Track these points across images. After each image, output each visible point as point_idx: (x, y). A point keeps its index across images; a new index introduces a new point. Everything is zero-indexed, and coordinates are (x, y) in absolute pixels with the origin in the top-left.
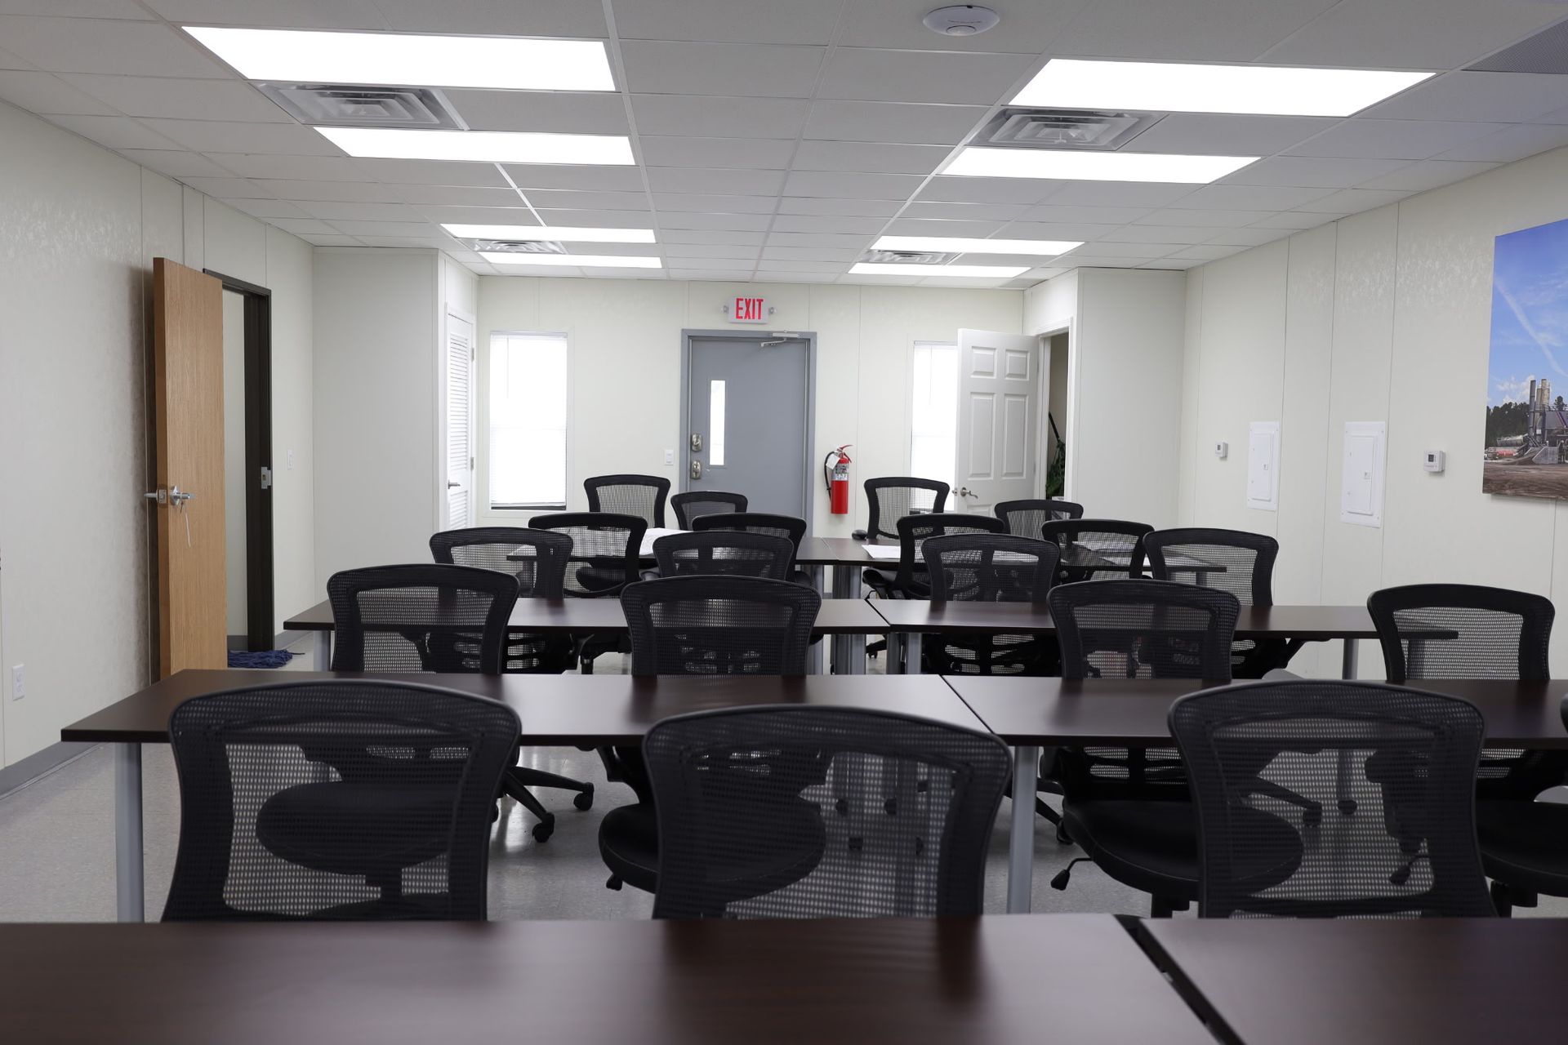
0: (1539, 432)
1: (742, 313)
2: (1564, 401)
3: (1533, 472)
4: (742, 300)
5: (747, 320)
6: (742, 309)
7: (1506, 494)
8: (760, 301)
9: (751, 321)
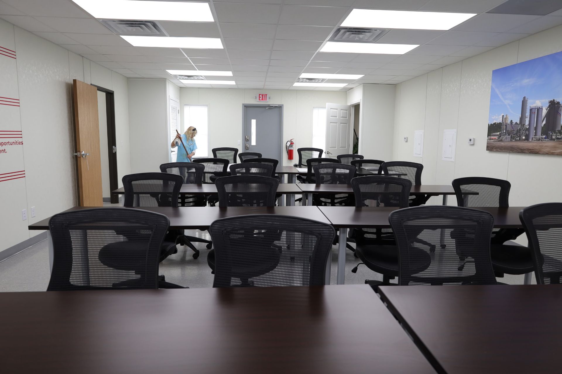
0: (504, 131)
1: (261, 99)
2: (513, 122)
3: (502, 144)
4: (261, 95)
5: (262, 101)
6: (261, 97)
7: (493, 151)
8: (266, 95)
9: (264, 101)
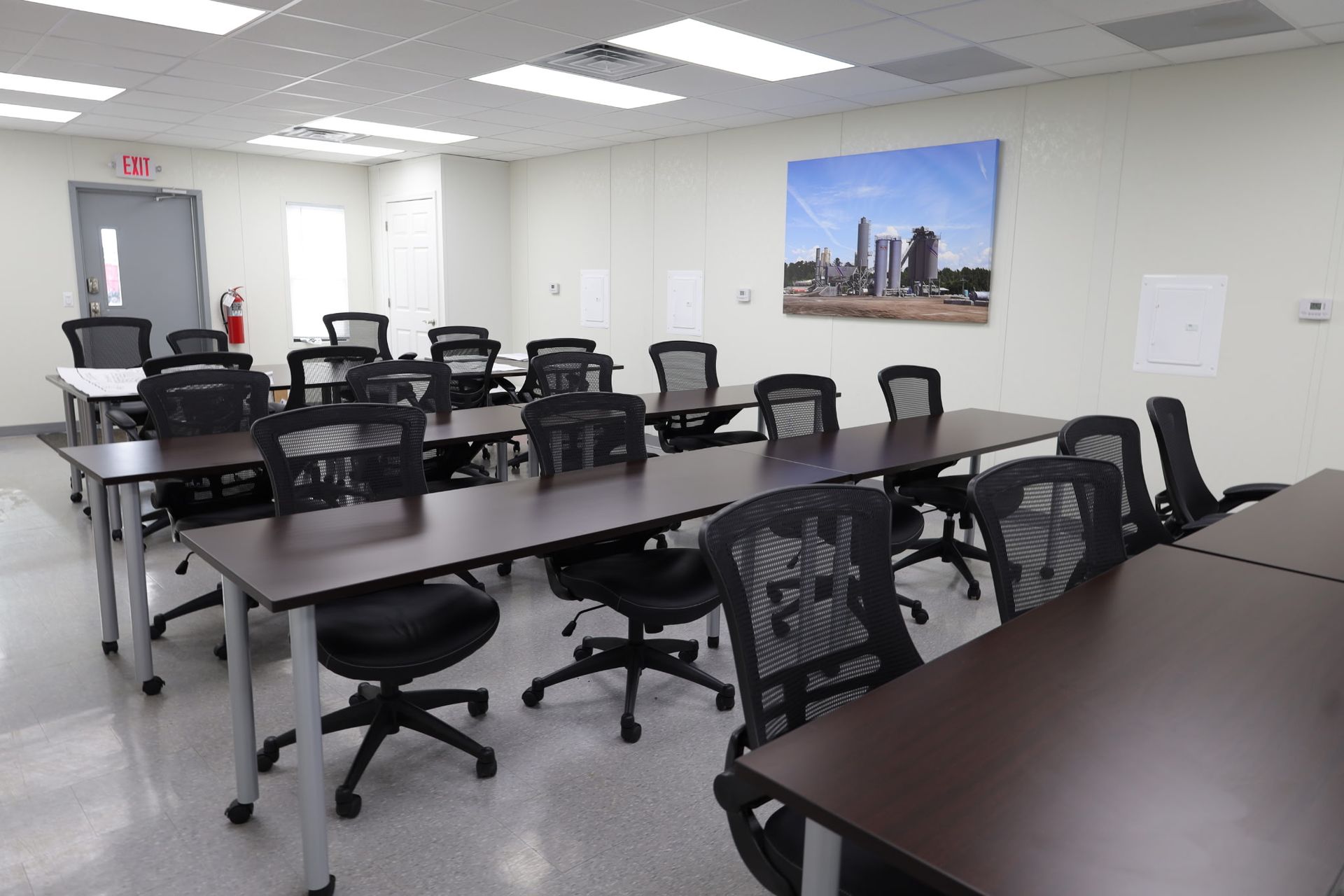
0: (823, 278)
1: (130, 169)
3: (819, 301)
4: (128, 157)
5: (136, 176)
6: (129, 165)
7: (800, 314)
8: (147, 160)
9: (139, 176)
